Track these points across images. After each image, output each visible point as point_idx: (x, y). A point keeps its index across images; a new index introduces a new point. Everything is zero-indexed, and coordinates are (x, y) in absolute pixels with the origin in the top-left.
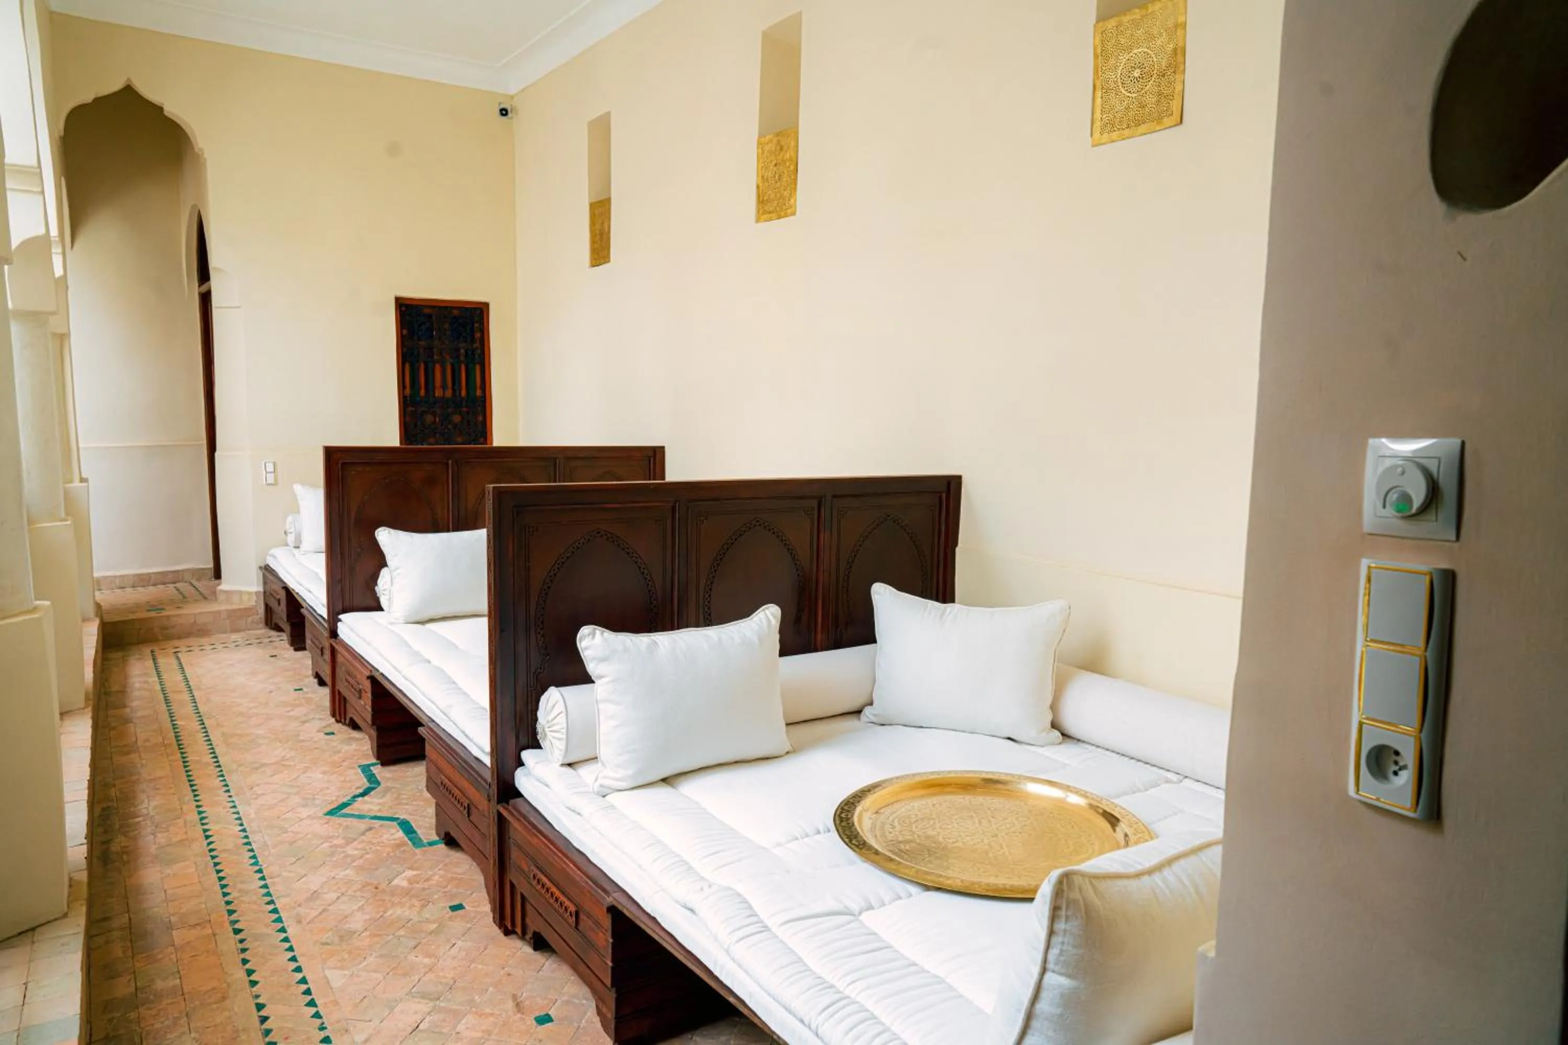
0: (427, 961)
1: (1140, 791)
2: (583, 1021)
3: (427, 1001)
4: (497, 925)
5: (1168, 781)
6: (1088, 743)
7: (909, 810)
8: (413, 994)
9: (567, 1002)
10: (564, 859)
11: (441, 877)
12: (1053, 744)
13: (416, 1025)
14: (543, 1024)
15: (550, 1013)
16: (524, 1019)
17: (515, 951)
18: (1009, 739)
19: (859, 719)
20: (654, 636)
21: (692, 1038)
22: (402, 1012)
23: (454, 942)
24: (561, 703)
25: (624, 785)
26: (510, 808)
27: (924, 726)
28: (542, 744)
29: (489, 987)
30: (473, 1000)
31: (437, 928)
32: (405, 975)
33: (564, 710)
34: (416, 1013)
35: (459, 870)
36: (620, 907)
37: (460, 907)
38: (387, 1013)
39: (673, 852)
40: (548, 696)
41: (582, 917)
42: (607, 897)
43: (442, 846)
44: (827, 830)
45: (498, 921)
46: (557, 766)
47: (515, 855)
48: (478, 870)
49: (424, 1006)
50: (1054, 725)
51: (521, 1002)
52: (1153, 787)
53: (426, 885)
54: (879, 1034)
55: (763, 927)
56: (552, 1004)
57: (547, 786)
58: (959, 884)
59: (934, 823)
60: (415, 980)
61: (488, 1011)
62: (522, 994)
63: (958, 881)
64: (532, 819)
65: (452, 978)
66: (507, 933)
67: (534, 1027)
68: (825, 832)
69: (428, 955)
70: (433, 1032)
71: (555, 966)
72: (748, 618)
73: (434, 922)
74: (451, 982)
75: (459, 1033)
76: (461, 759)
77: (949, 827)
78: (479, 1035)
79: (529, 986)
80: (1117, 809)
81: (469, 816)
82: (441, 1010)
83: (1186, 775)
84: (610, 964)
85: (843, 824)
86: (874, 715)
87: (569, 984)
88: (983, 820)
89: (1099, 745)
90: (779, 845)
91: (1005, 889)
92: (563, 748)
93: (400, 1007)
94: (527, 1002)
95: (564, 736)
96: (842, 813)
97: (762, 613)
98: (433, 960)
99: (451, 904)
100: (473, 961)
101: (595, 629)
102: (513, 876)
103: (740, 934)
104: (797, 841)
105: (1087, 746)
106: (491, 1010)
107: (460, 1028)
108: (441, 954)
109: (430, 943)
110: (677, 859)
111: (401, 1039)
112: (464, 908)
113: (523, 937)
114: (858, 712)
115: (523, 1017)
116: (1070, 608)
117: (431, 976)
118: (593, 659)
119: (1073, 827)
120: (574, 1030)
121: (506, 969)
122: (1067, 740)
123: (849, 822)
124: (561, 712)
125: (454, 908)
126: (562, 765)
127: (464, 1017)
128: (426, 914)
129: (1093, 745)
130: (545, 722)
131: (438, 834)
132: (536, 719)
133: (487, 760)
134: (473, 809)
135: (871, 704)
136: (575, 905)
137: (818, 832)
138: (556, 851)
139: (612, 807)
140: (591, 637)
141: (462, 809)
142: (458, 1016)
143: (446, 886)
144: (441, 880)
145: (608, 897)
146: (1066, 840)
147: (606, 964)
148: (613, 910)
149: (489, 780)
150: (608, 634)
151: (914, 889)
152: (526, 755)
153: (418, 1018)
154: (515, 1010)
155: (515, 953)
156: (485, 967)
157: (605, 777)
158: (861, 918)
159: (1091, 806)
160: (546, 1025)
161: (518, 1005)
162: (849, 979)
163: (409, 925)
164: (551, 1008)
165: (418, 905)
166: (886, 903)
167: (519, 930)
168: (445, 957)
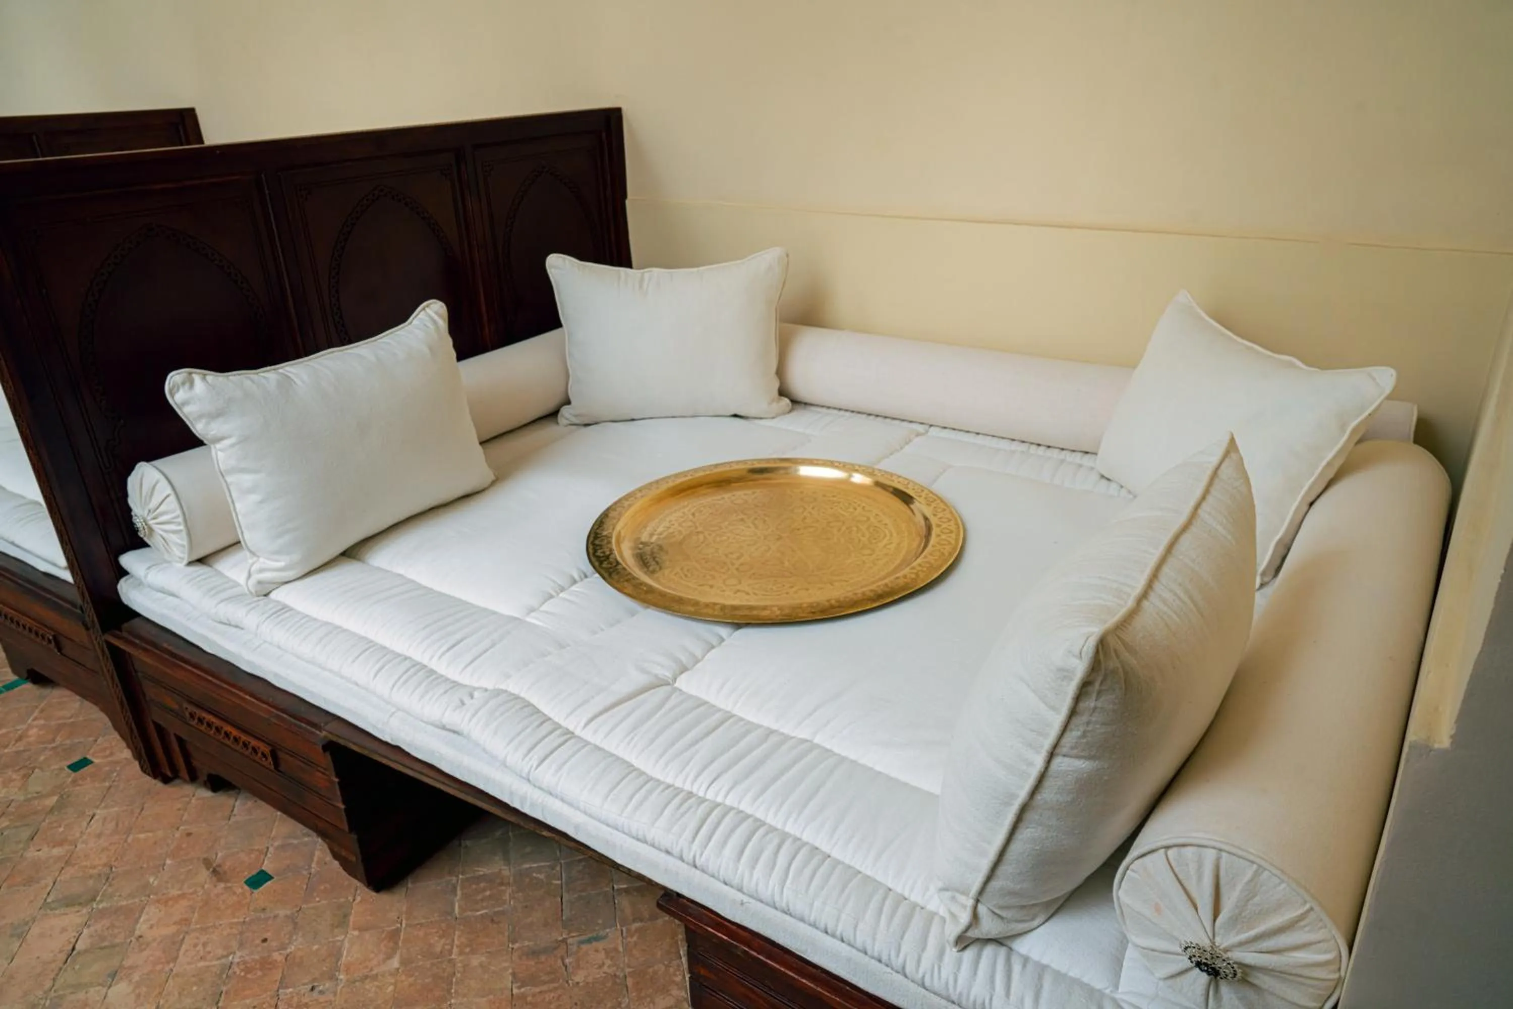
0: (56, 851)
1: (897, 451)
2: (313, 865)
3: (77, 908)
4: (149, 775)
5: (918, 435)
6: (817, 406)
7: (669, 528)
8: (53, 906)
9: (283, 847)
10: (234, 690)
11: (41, 728)
12: (784, 414)
13: (71, 947)
14: (261, 885)
15: (263, 868)
16: (230, 888)
17: (187, 799)
18: (735, 416)
19: (557, 423)
20: (282, 368)
21: (460, 845)
22: (42, 935)
23: (91, 813)
24: (163, 482)
25: (291, 574)
26: (125, 634)
27: (635, 418)
28: (146, 539)
29: (165, 860)
30: (147, 885)
31: (57, 801)
32: (30, 881)
33: (169, 490)
34: (64, 930)
35: (66, 713)
36: (342, 742)
37: (84, 763)
38: (18, 944)
39: (399, 655)
40: (139, 477)
41: (281, 755)
42: (318, 732)
43: (28, 686)
44: (583, 576)
45: (149, 770)
46: (181, 565)
47: (151, 692)
48: (95, 709)
49: (73, 918)
50: (783, 392)
51: (219, 866)
52: (907, 443)
53: (20, 746)
54: (779, 847)
55: (565, 734)
56: (262, 857)
57: (173, 595)
58: (778, 612)
59: (705, 537)
60: (47, 886)
61: (175, 892)
62: (217, 854)
63: (775, 609)
64: (165, 645)
65: (105, 865)
66: (166, 780)
67: (248, 894)
68: (582, 580)
69: (60, 844)
70: (102, 948)
71: (250, 804)
72: (407, 323)
73: (51, 794)
74: (107, 870)
75: (141, 937)
76: (20, 579)
77: (724, 538)
78: (173, 929)
79: (223, 842)
80: (894, 478)
81: (60, 650)
82: (102, 913)
83: (930, 423)
84: (343, 807)
85: (605, 565)
86: (576, 416)
87: (277, 823)
88: (756, 522)
89: (887, 415)
90: (532, 610)
91: (832, 607)
92: (185, 542)
93: (35, 930)
94: (228, 864)
95: (182, 527)
96: (595, 551)
97: (422, 313)
98: (67, 847)
99: (69, 763)
100: (129, 831)
101: (190, 373)
102: (156, 715)
103: (540, 751)
104: (552, 600)
105: (819, 409)
106: (180, 889)
107: (141, 928)
108: (78, 835)
109: (55, 825)
110: (407, 664)
111: (52, 976)
112: (91, 762)
113: (193, 777)
114: (553, 415)
115: (229, 885)
116: (787, 256)
117: (70, 871)
118: (200, 417)
119: (855, 509)
120: (306, 881)
121: (182, 828)
122: (797, 406)
123: (611, 560)
124: (168, 496)
125: (75, 767)
126: (190, 563)
127: (142, 912)
128: (35, 786)
129: (823, 406)
130: (146, 512)
131: (15, 671)
132: (129, 510)
133: (67, 576)
134: (64, 642)
135: (568, 402)
136: (269, 744)
137: (575, 582)
138: (218, 682)
139: (285, 608)
140: (187, 385)
141: (45, 643)
142: (132, 914)
143: (53, 740)
144: (41, 733)
145: (320, 731)
146: (857, 527)
147: (338, 808)
148: (331, 747)
149: (79, 601)
150: (213, 377)
151: (723, 631)
152: (127, 560)
153: (71, 935)
154: (214, 879)
155: (189, 803)
156: (150, 834)
157: (261, 571)
158: (676, 685)
159: (878, 484)
160: (265, 885)
161: (215, 872)
162: (706, 777)
163: (11, 809)
164: (264, 860)
165: (19, 778)
166: (699, 656)
167: (184, 772)
168: (85, 837)
